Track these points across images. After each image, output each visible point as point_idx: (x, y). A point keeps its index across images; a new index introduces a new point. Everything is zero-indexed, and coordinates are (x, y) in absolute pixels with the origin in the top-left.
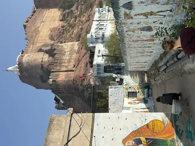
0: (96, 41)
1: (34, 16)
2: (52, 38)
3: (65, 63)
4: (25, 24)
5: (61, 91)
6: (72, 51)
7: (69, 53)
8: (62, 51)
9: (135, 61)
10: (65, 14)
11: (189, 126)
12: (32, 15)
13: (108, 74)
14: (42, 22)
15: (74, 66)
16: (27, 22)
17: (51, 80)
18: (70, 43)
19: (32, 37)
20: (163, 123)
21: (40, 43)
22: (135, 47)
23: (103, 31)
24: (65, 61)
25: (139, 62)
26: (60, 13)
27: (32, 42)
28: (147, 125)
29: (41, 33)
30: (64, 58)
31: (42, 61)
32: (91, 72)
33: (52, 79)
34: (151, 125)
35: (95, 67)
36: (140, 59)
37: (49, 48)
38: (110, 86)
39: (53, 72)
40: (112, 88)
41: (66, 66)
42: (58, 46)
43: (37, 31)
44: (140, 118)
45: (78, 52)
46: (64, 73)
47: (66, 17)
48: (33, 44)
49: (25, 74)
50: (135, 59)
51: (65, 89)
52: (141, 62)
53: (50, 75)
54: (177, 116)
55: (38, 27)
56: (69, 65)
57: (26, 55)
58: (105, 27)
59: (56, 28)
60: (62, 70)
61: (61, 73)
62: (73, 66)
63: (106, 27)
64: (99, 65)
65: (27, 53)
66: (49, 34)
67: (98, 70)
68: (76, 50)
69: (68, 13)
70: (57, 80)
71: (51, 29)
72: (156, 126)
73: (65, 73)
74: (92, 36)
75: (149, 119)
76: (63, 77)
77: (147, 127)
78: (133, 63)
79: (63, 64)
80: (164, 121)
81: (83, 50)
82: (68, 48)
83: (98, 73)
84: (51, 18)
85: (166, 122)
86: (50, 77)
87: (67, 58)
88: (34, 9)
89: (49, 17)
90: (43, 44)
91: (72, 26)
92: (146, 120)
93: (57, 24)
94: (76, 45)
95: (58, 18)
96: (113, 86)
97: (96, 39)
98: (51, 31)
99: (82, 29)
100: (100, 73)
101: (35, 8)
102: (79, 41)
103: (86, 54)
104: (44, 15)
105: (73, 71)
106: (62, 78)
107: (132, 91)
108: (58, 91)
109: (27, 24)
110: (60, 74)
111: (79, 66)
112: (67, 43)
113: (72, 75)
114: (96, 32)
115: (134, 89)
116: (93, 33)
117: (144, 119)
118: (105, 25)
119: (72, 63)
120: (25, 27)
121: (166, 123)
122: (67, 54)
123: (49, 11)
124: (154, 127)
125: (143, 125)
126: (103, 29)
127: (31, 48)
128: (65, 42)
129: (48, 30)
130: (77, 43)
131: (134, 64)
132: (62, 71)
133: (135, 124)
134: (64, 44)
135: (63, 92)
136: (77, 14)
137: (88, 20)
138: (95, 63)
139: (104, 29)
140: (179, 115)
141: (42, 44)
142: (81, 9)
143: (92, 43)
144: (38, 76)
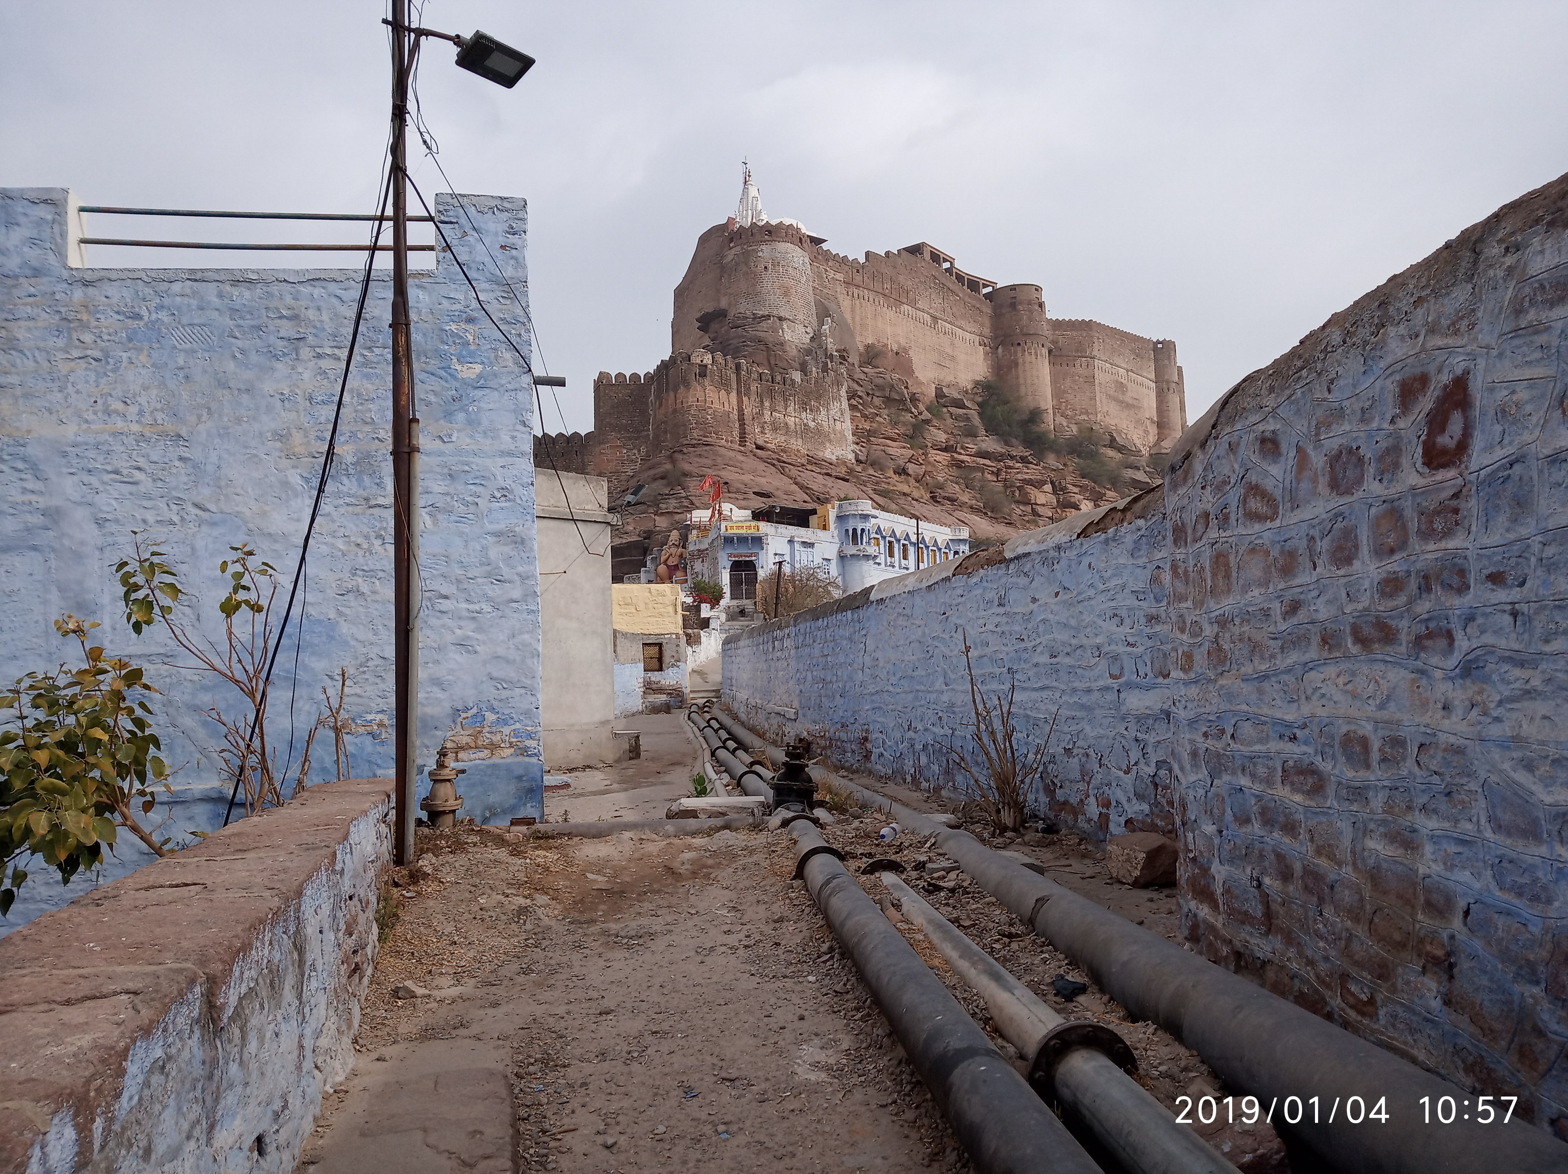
0: (847, 531)
1: (955, 286)
2: (871, 355)
3: (773, 410)
5: (664, 395)
6: (818, 435)
7: (812, 424)
8: (818, 398)
10: (963, 407)
12: (960, 278)
14: (935, 318)
15: (759, 447)
17: (708, 360)
18: (847, 427)
19: (877, 277)
21: (853, 310)
23: (883, 556)
24: (779, 412)
26: (969, 387)
27: (858, 279)
29: (890, 314)
30: (791, 409)
31: (781, 319)
32: (738, 513)
33: (710, 362)
35: (752, 529)
37: (832, 346)
39: (738, 368)
41: (760, 414)
42: (839, 384)
43: (898, 297)
45: (815, 462)
46: (736, 407)
47: (951, 409)
48: (850, 283)
49: (733, 251)
51: (675, 411)
53: (725, 355)
55: (913, 304)
56: (763, 427)
57: (803, 255)
58: (897, 564)
59: (910, 372)
60: (745, 399)
61: (734, 395)
62: (760, 442)
63: (897, 568)
64: (758, 541)
65: (814, 258)
66: (886, 345)
67: (743, 539)
68: (821, 454)
69: (967, 419)
70: (707, 382)
71: (906, 351)
73: (735, 412)
74: (865, 517)
76: (717, 406)
79: (767, 404)
82: (832, 422)
83: (729, 540)
84: (949, 350)
86: (719, 355)
87: (791, 421)
88: (985, 286)
89: (952, 344)
90: (849, 321)
91: (915, 436)
93: (926, 377)
94: (840, 452)
95: (947, 378)
97: (855, 530)
98: (897, 353)
100: (729, 548)
101: (990, 289)
102: (858, 461)
103: (806, 491)
104: (963, 323)
105: (743, 440)
106: (716, 401)
108: (667, 384)
109: (928, 255)
110: (728, 393)
111: (762, 466)
112: (848, 414)
113: (727, 441)
114: (879, 531)
116: (873, 521)
119: (773, 440)
120: (916, 250)
122: (807, 417)
123: (977, 343)
126: (891, 555)
127: (831, 274)
128: (852, 407)
129: (903, 342)
130: (851, 457)
132: (740, 402)
134: (845, 404)
135: (661, 405)
136: (960, 454)
138: (768, 528)
139: (889, 559)
141: (848, 317)
142: (982, 469)
143: (840, 518)
144: (723, 303)
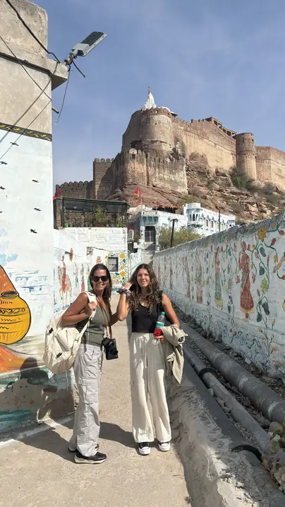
0: (191, 215)
1: (223, 133)
2: (193, 157)
3: (159, 173)
4: (213, 120)
5: (119, 166)
6: (175, 183)
7: (173, 179)
8: (176, 169)
9: (174, 267)
10: (225, 176)
11: (9, 419)
12: (224, 131)
13: (143, 233)
14: (216, 144)
15: (154, 186)
16: (216, 123)
17: (135, 152)
18: (185, 181)
19: (195, 128)
20: (21, 341)
21: (187, 140)
22: (218, 263)
23: (204, 226)
24: (162, 173)
25: (171, 274)
26: (227, 169)
27: (189, 129)
28: (13, 293)
29: (200, 142)
30: (166, 173)
31: (161, 142)
32: (147, 209)
34: (15, 303)
35: (153, 214)
36: (180, 276)
37: (180, 152)
38: (126, 229)
39: (147, 156)
40: (124, 233)
41: (155, 174)
42: (183, 165)
43: (203, 136)
44: (37, 272)
45: (174, 193)
47: (221, 177)
48: (186, 130)
49: (144, 118)
50: (181, 268)
51: (123, 172)
52: (171, 279)
53: (142, 151)
54: (42, 380)
55: (208, 138)
56: (155, 179)
57: (170, 120)
59: (207, 163)
60: (149, 168)
61: (145, 166)
62: (155, 184)
64: (156, 219)
65: (173, 121)
66: (198, 153)
67: (150, 218)
68: (176, 190)
69: (227, 180)
70: (135, 161)
71: (205, 155)
72: (12, 318)
73: (146, 173)
74: (198, 210)
75: (33, 297)
76: (139, 170)
77: (6, 293)
78: (171, 263)
79: (157, 170)
80: (28, 341)
81: (177, 199)
82: (180, 179)
83: (145, 218)
85: (23, 347)
86: (139, 151)
87: (166, 177)
88: (233, 134)
89: (222, 155)
90: (185, 144)
91: (209, 185)
92: (31, 288)
93: (212, 165)
94: (183, 190)
95: (220, 165)
96: (127, 234)
97: (194, 215)
98: (202, 156)
99: (205, 198)
100: (145, 221)
102: (189, 193)
103: (172, 202)
104: (225, 147)
105: (148, 183)
106: (138, 168)
107: (119, 264)
109: (213, 122)
110: (143, 165)
111: (155, 193)
112: (186, 177)
113: (142, 183)
114: (203, 216)
115: (122, 268)
116: (201, 212)
117: (33, 285)
118: (212, 229)
119: (159, 184)
120: (209, 120)
121: (19, 348)
122: (172, 177)
124: (6, 313)
125: (12, 279)
126: (207, 226)
127: (179, 127)
128: (187, 175)
129: (204, 152)
130: (187, 192)
131: (168, 266)
132: (147, 169)
133: (15, 257)
134: (185, 173)
136: (224, 192)
137: (216, 207)
138: (160, 213)
140: (46, 384)
141: (185, 142)
142: (232, 198)
143: (188, 210)
144: (140, 137)
